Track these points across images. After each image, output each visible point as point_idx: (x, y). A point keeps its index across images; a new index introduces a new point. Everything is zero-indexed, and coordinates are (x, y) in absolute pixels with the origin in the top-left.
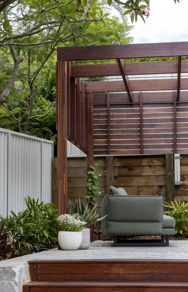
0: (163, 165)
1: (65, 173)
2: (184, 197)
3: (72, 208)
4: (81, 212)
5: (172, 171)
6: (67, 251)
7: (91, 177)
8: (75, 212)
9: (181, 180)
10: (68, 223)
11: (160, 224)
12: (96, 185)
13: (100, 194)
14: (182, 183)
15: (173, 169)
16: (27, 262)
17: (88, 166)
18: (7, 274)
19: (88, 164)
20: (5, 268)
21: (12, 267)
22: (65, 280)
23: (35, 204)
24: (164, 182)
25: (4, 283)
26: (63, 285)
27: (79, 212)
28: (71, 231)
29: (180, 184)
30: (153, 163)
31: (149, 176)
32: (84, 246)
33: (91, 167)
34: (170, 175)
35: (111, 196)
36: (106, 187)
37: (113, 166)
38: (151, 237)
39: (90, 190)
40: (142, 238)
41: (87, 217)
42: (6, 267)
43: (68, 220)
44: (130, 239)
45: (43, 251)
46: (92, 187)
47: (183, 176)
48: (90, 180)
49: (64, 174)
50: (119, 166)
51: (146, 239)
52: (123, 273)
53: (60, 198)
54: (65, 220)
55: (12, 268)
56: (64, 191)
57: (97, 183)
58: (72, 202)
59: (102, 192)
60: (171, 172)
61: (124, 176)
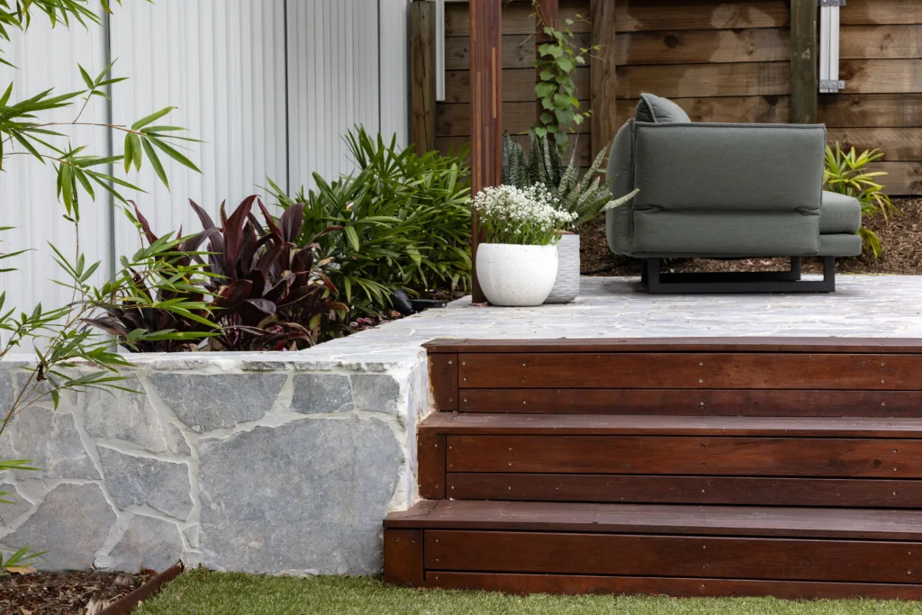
0: (781, 25)
1: (496, 46)
2: (847, 132)
3: (520, 164)
4: (552, 178)
5: (811, 48)
6: (508, 308)
7: (551, 64)
8: (533, 178)
9: (841, 77)
10: (512, 215)
11: (814, 221)
12: (567, 94)
13: (578, 122)
14: (843, 88)
15: (815, 40)
16: (422, 346)
17: (540, 28)
18: (367, 388)
19: (540, 21)
20: (359, 369)
21: (386, 367)
22: (557, 409)
23: (386, 154)
24: (784, 83)
25: (357, 420)
26: (561, 426)
27: (545, 180)
28: (520, 242)
29: (837, 91)
30: (747, 20)
31: (734, 63)
32: (561, 293)
33: (549, 33)
34: (805, 60)
35: (646, 126)
36: (589, 100)
37: (614, 30)
38: (743, 265)
39: (547, 111)
40: (713, 266)
41: (572, 195)
42: (364, 367)
43: (513, 207)
44: (672, 271)
45: (430, 310)
46: (553, 100)
47: (847, 64)
48: (545, 76)
49: (494, 49)
50: (634, 30)
51: (725, 271)
52: (764, 386)
53: (479, 132)
54: (499, 204)
55: (384, 370)
56: (494, 107)
57: (569, 86)
58: (520, 147)
59: (584, 116)
60: (808, 51)
61: (649, 65)
